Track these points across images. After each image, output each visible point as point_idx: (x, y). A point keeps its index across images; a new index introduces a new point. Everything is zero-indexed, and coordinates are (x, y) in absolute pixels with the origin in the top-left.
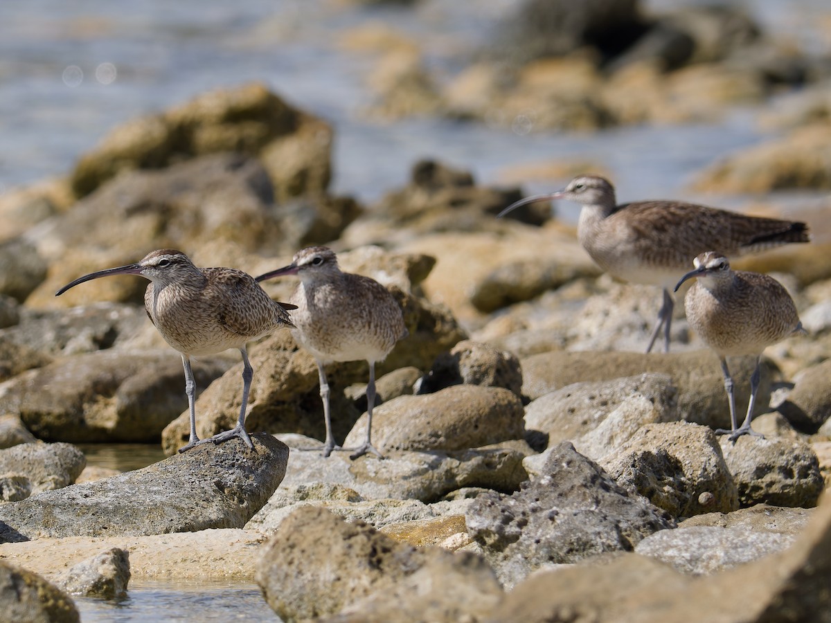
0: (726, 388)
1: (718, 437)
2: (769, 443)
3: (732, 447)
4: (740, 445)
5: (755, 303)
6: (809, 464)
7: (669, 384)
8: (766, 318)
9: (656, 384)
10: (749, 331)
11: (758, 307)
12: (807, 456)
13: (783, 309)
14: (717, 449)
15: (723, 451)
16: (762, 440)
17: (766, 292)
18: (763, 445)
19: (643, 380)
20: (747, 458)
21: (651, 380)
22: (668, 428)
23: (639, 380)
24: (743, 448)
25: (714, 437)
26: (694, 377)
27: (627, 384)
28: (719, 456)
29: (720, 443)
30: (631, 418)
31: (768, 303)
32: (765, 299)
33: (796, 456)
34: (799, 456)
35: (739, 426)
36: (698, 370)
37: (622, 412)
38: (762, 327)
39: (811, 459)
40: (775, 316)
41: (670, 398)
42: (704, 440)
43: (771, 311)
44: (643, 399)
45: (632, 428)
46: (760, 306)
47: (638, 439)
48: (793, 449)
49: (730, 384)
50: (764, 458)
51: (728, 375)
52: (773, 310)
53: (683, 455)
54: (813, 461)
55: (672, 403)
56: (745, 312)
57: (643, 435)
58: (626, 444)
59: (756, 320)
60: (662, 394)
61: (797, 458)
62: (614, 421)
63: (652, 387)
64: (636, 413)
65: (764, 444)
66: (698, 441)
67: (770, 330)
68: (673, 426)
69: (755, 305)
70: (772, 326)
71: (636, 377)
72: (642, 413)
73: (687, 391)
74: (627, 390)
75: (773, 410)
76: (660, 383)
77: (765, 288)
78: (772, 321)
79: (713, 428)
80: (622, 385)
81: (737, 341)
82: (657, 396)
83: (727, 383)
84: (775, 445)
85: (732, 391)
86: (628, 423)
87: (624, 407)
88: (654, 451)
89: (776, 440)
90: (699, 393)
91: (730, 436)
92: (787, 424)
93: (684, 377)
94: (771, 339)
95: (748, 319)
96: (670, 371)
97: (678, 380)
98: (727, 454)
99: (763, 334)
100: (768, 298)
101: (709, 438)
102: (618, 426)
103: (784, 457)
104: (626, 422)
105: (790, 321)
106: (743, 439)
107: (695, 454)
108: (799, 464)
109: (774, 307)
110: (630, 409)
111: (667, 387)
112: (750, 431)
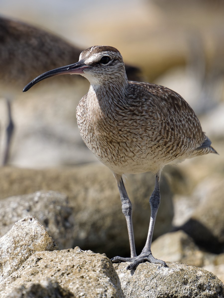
0: (123, 211)
1: (115, 265)
2: (171, 272)
3: (130, 275)
4: (139, 273)
5: (150, 114)
6: (215, 294)
7: (64, 204)
8: (163, 131)
9: (50, 204)
10: (142, 144)
11: (154, 119)
12: (212, 285)
13: (183, 122)
14: (114, 279)
15: (121, 281)
16: (163, 268)
17: (163, 103)
18: (164, 274)
19: (36, 199)
20: (147, 288)
21: (45, 200)
22: (60, 256)
23: (32, 199)
24: (142, 276)
25: (111, 266)
26: (93, 194)
27: (19, 204)
28: (116, 287)
29: (117, 271)
30: (21, 243)
31: (165, 115)
32: (162, 111)
33: (200, 285)
34: (204, 284)
35: (138, 251)
36: (97, 187)
37: (11, 237)
38: (158, 141)
39: (216, 289)
40: (172, 129)
41: (66, 219)
42: (99, 269)
43: (168, 124)
44: (35, 222)
45: (23, 255)
46: (155, 117)
47: (28, 268)
48: (197, 277)
49: (128, 206)
50: (165, 288)
51: (125, 196)
52: (171, 123)
53: (78, 286)
54: (219, 290)
55: (68, 224)
56: (138, 121)
57: (34, 264)
58: (15, 274)
59: (150, 133)
60: (56, 215)
61: (201, 288)
62: (4, 247)
63: (46, 207)
64: (27, 238)
65: (165, 271)
66: (94, 271)
67: (168, 145)
68: (66, 253)
69: (150, 116)
70: (170, 141)
71: (29, 196)
72: (34, 238)
73: (85, 208)
74: (19, 211)
75: (177, 229)
76: (55, 202)
77: (163, 99)
78: (170, 135)
79: (110, 255)
80: (14, 205)
81: (131, 154)
82: (51, 216)
83: (125, 206)
84: (177, 273)
85: (130, 214)
86: (19, 249)
87: (14, 231)
88: (44, 284)
89: (178, 268)
90: (98, 211)
91: (129, 263)
92: (192, 244)
93: (82, 194)
94: (170, 155)
95: (141, 131)
96: (67, 187)
97: (75, 198)
98: (125, 283)
99: (160, 149)
100: (165, 110)
101: (105, 267)
102: (8, 252)
103: (188, 287)
104: (15, 248)
105: (192, 136)
106: (142, 266)
107: (90, 285)
108: (203, 293)
109: (172, 120)
110: (20, 234)
111: (62, 207)
112: (150, 258)
